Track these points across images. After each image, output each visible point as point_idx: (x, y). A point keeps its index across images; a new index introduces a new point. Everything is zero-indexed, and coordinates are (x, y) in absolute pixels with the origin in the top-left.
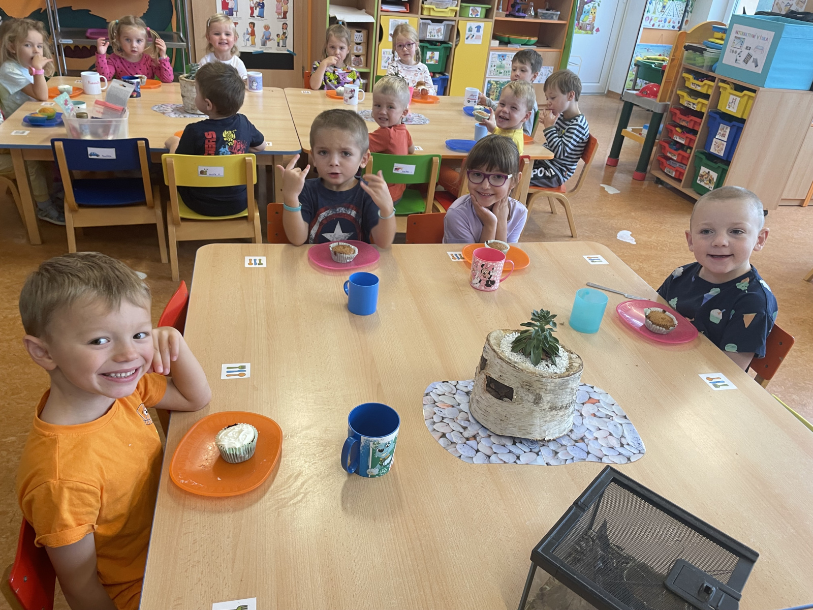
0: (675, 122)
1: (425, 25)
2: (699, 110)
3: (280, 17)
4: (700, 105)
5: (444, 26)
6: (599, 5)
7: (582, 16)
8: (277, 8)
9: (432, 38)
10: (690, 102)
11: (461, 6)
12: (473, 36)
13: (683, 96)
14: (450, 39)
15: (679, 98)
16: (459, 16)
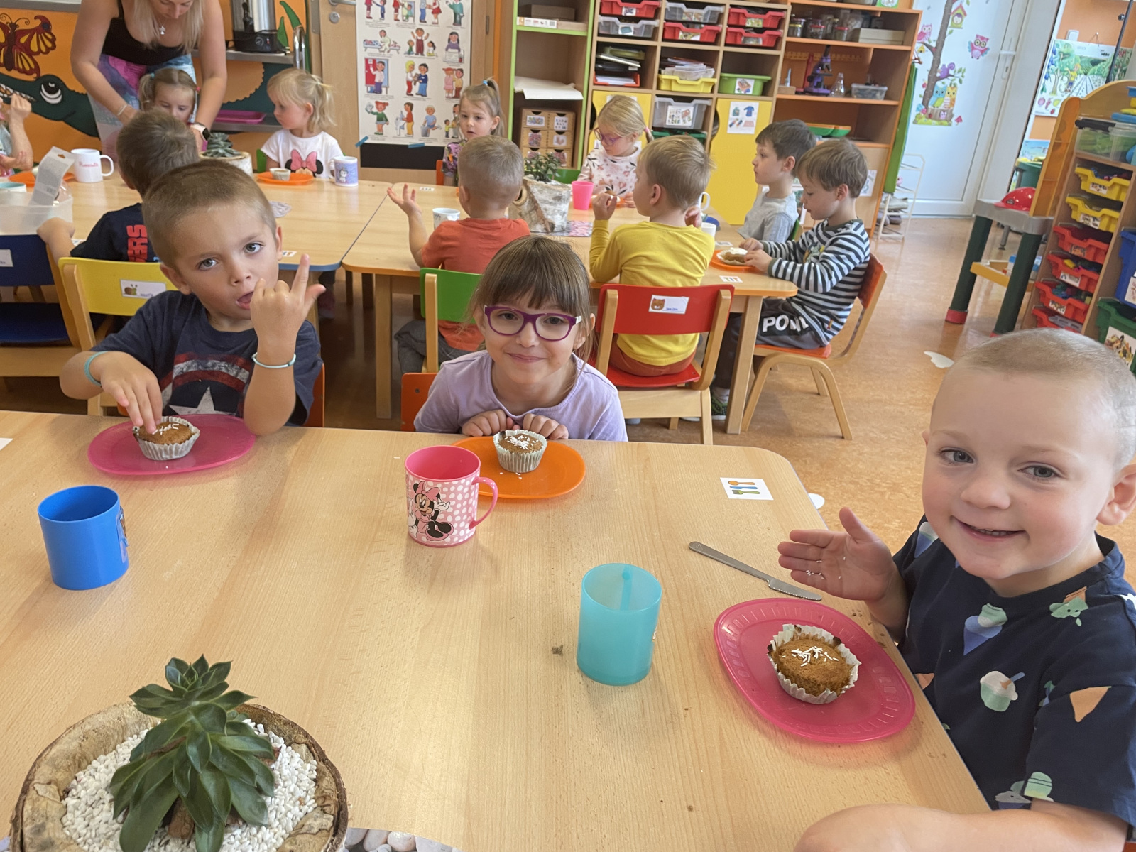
0: (1062, 249)
1: (664, 106)
2: (1104, 229)
3: (450, 95)
4: (1106, 220)
5: (695, 106)
6: (960, 82)
7: (933, 99)
8: (446, 83)
9: (674, 124)
10: (1088, 216)
11: (721, 77)
12: (741, 121)
13: (1076, 206)
14: (704, 127)
15: (1070, 211)
16: (719, 92)
